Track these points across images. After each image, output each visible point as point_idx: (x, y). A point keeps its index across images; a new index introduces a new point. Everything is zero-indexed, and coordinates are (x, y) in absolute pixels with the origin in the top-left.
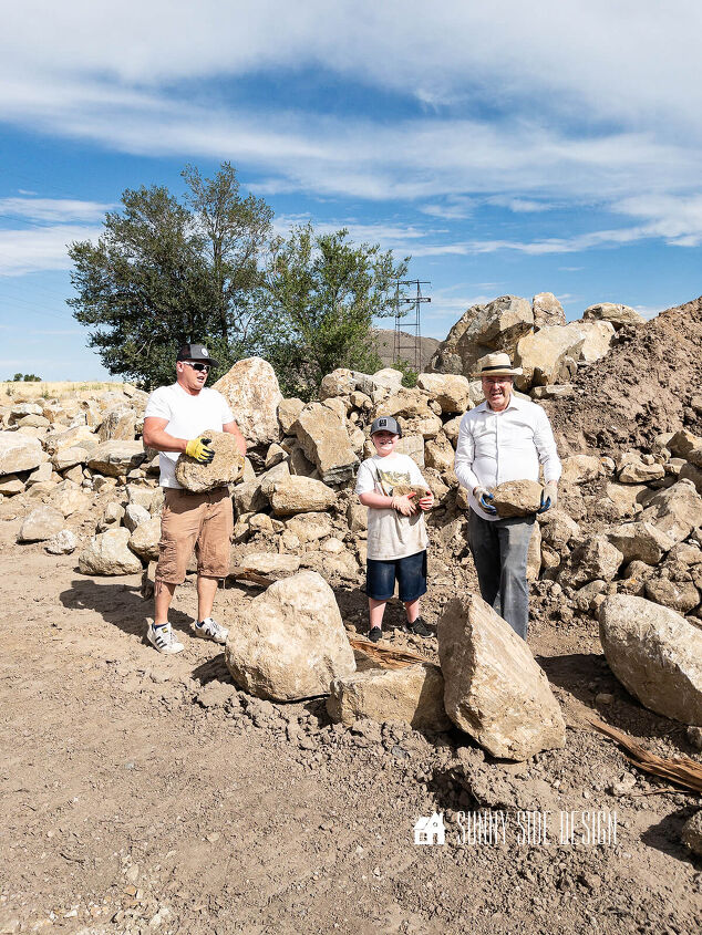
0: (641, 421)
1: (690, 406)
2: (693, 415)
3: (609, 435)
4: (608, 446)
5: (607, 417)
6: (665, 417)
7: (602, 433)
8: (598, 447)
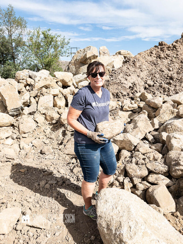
0: (131, 89)
1: (146, 83)
2: (147, 86)
3: (120, 93)
4: (120, 97)
5: (120, 87)
6: (139, 87)
7: (118, 93)
8: (117, 98)
